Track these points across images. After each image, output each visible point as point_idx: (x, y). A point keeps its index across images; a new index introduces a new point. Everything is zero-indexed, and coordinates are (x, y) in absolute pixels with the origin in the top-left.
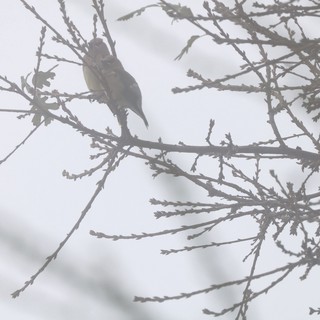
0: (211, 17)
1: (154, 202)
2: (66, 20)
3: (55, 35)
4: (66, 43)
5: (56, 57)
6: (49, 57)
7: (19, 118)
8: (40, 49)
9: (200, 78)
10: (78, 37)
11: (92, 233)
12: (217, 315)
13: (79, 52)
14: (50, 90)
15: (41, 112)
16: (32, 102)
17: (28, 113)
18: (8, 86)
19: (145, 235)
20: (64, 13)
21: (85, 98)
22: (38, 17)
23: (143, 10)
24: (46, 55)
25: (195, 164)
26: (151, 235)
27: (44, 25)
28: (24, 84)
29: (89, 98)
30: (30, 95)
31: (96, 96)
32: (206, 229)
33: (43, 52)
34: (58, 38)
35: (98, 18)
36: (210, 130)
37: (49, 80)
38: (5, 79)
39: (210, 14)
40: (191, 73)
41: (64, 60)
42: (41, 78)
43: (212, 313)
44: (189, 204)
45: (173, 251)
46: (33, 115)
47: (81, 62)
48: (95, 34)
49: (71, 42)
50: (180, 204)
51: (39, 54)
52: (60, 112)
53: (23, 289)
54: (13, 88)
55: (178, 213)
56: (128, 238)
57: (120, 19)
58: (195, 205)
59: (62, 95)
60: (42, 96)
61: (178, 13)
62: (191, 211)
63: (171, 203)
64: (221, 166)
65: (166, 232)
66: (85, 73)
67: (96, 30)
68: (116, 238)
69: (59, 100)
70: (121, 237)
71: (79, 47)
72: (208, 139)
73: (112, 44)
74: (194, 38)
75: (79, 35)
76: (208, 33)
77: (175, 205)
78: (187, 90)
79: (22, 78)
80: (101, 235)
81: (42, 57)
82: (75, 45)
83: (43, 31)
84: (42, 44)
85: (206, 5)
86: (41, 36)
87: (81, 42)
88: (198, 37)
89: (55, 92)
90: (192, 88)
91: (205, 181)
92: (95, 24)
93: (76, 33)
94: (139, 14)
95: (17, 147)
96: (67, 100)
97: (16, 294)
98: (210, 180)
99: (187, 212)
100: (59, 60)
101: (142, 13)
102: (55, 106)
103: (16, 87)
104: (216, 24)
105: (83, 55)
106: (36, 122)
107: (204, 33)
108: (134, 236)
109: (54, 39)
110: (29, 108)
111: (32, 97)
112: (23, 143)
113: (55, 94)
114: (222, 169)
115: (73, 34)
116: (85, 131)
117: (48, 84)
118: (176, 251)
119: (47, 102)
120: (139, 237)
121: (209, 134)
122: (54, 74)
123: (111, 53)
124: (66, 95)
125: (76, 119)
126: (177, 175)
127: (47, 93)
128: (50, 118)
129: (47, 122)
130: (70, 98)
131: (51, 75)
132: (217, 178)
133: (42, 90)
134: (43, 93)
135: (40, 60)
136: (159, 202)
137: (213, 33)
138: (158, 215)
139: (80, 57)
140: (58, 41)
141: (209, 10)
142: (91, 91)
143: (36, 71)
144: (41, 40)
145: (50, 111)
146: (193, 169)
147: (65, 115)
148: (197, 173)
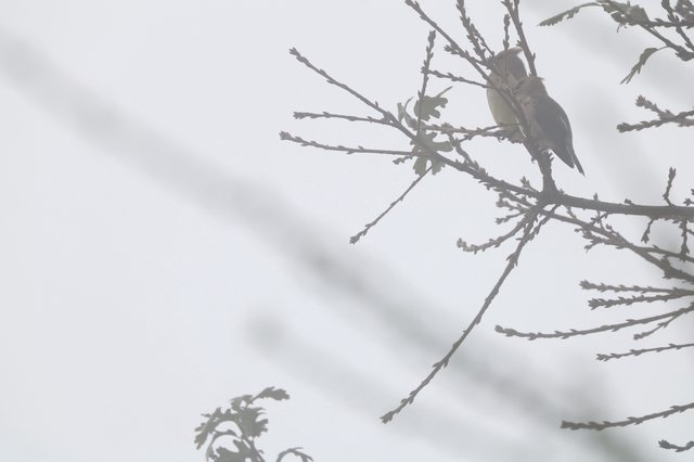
0: (674, 22)
1: (586, 285)
2: (466, 21)
3: (449, 44)
4: (465, 55)
5: (450, 76)
6: (440, 76)
7: (396, 162)
8: (427, 63)
9: (655, 109)
10: (482, 48)
11: (499, 329)
12: (680, 449)
13: (483, 68)
14: (439, 122)
15: (427, 155)
16: (415, 140)
17: (409, 155)
18: (380, 116)
19: (575, 333)
20: (463, 12)
21: (491, 134)
22: (424, 17)
23: (576, 10)
24: (436, 73)
25: (648, 231)
26: (583, 333)
27: (433, 29)
28: (403, 113)
29: (496, 134)
30: (410, 130)
31: (507, 132)
32: (661, 325)
33: (431, 68)
34: (453, 48)
35: (511, 20)
36: (670, 183)
37: (438, 108)
38: (376, 107)
39: (671, 17)
40: (641, 102)
41: (461, 79)
42: (427, 105)
43: (674, 447)
44: (636, 289)
45: (614, 356)
46: (415, 158)
47: (484, 82)
48: (506, 44)
49: (473, 54)
50: (623, 288)
51: (426, 70)
52: (453, 155)
53: (398, 410)
54: (387, 119)
55: (622, 301)
56: (550, 336)
57: (543, 24)
58: (645, 290)
59: (457, 131)
60: (429, 132)
61: (627, 16)
62: (641, 299)
63: (611, 288)
64: (684, 235)
65: (604, 328)
66: (491, 100)
67: (507, 37)
68: (532, 336)
69: (451, 138)
70: (540, 335)
71: (484, 62)
72: (666, 196)
73: (531, 58)
74: (649, 52)
75: (484, 44)
76: (669, 44)
77: (617, 290)
78: (639, 127)
79: (399, 105)
80: (511, 333)
81: (429, 75)
82: (478, 58)
83: (432, 37)
84: (430, 56)
85: (666, 4)
86: (428, 44)
87: (487, 55)
88: (655, 50)
89: (446, 125)
90: (646, 125)
91: (658, 256)
92: (506, 29)
93: (480, 42)
94: (571, 16)
95: (393, 204)
96: (467, 138)
97: (387, 418)
98: (668, 254)
99: (636, 299)
100: (455, 79)
101: (575, 15)
102: (446, 147)
103: (392, 117)
104: (679, 31)
105: (488, 72)
106: (420, 170)
107: (664, 44)
108: (558, 334)
109: (447, 49)
110: (410, 148)
111: (415, 133)
112: (401, 198)
113: (447, 129)
114: (685, 239)
115: (475, 42)
116: (491, 182)
117: (437, 115)
118: (618, 356)
119: (435, 140)
120: (566, 336)
121: (668, 189)
122: (445, 101)
123: (528, 71)
124: (463, 130)
125: (476, 165)
126: (621, 247)
127: (435, 127)
128: (439, 162)
129: (435, 169)
130: (470, 135)
131: (441, 101)
132: (678, 250)
133: (429, 123)
134: (429, 128)
135: (426, 79)
136: (593, 286)
137: (677, 44)
138: (594, 304)
139: (484, 76)
140: (454, 53)
141: (670, 10)
142: (500, 125)
143: (421, 94)
144: (429, 50)
145: (439, 152)
146: (645, 238)
147: (462, 160)
148: (649, 245)
